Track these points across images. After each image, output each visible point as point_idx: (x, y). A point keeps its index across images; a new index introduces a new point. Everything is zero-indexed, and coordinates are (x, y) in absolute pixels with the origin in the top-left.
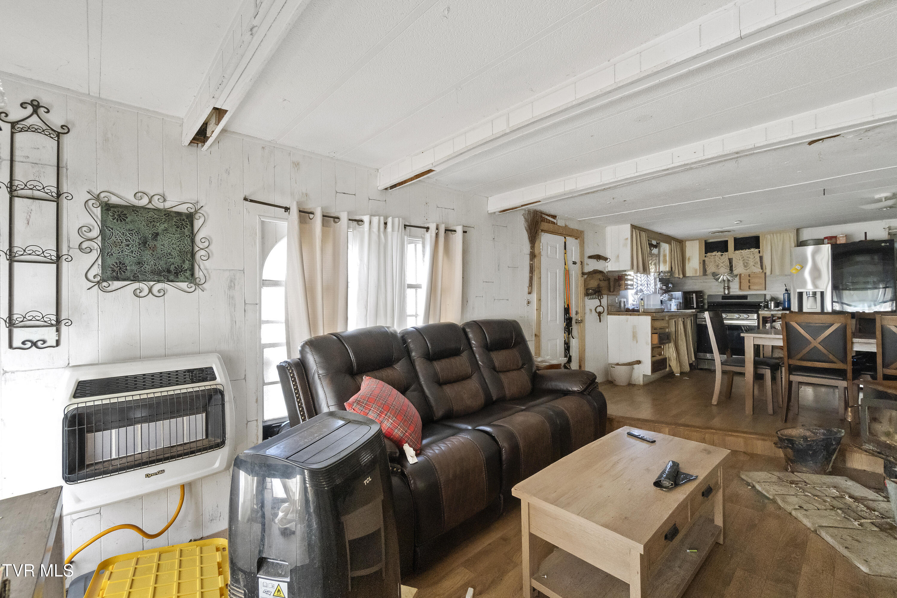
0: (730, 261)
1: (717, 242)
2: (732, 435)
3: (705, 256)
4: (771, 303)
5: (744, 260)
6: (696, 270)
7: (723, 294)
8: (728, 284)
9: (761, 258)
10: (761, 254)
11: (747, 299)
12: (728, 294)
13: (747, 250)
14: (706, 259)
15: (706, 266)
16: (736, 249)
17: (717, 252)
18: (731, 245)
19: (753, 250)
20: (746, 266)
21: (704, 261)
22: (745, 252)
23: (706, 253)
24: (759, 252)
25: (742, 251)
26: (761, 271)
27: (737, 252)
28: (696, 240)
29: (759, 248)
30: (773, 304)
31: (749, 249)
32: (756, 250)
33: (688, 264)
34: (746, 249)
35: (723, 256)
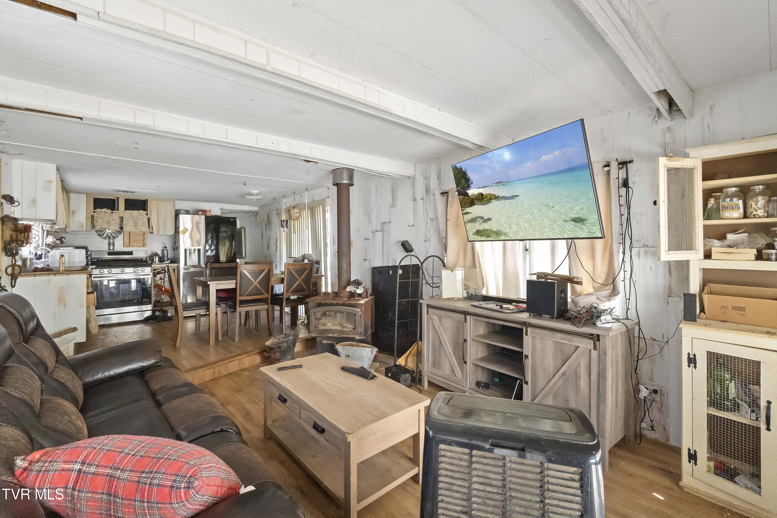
0: (122, 218)
1: (105, 199)
2: (231, 361)
3: (94, 212)
4: (156, 258)
5: (134, 220)
6: (82, 225)
7: (107, 249)
8: (113, 240)
9: (149, 219)
10: (148, 216)
11: (132, 254)
12: (113, 249)
13: (136, 212)
14: (95, 214)
15: (95, 222)
16: (126, 209)
17: (107, 209)
18: (122, 205)
19: (141, 212)
20: (136, 225)
21: (93, 217)
22: (135, 213)
23: (95, 208)
24: (147, 214)
25: (132, 211)
26: (148, 230)
27: (127, 211)
28: (84, 193)
29: (147, 211)
30: (157, 259)
31: (138, 210)
32: (144, 212)
33: (73, 217)
34: (135, 210)
35: (114, 214)
